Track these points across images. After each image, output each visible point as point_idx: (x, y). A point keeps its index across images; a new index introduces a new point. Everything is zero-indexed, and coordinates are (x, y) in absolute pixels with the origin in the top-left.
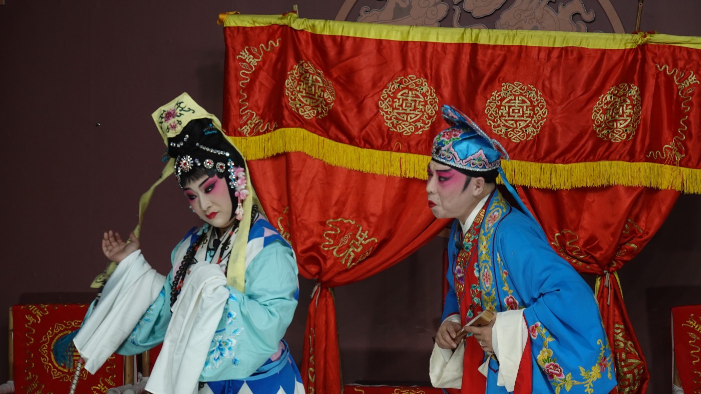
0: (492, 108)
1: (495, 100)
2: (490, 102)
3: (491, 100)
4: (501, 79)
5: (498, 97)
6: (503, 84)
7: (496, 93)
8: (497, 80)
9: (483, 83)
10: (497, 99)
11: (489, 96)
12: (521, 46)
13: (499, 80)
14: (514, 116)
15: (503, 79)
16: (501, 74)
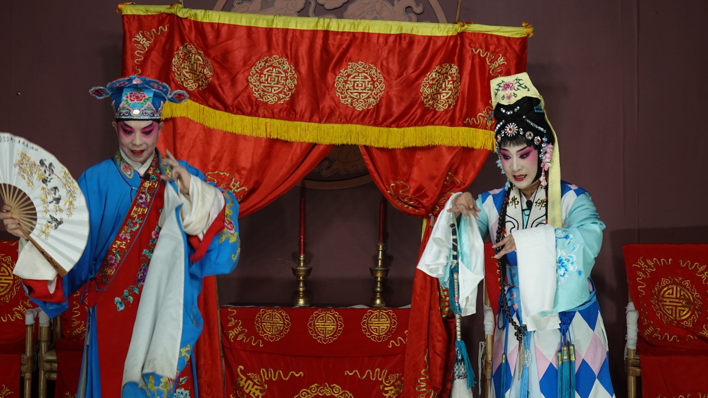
0: (340, 82)
2: (339, 78)
3: (339, 76)
4: (348, 59)
5: (345, 74)
6: (349, 64)
7: (344, 71)
8: (344, 60)
9: (333, 62)
10: (344, 75)
11: (337, 73)
13: (346, 61)
14: (358, 90)
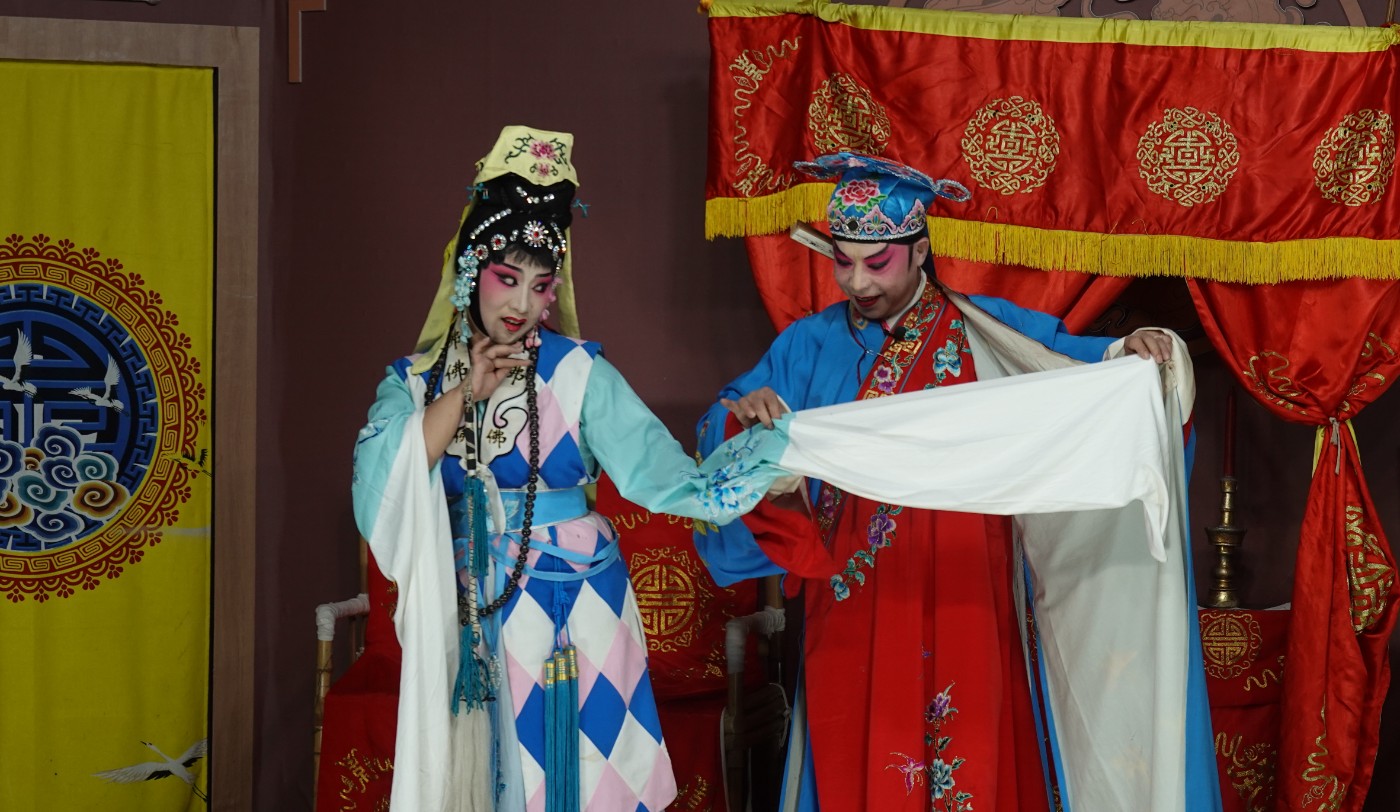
0: (1148, 150)
1: (1153, 137)
2: (1144, 141)
3: (1146, 137)
4: (1163, 102)
5: (1158, 132)
6: (1165, 112)
7: (1155, 126)
8: (1157, 104)
11: (1142, 130)
12: (1197, 48)
13: (1160, 105)
14: (1184, 164)
15: (1167, 102)
16: (1164, 94)
